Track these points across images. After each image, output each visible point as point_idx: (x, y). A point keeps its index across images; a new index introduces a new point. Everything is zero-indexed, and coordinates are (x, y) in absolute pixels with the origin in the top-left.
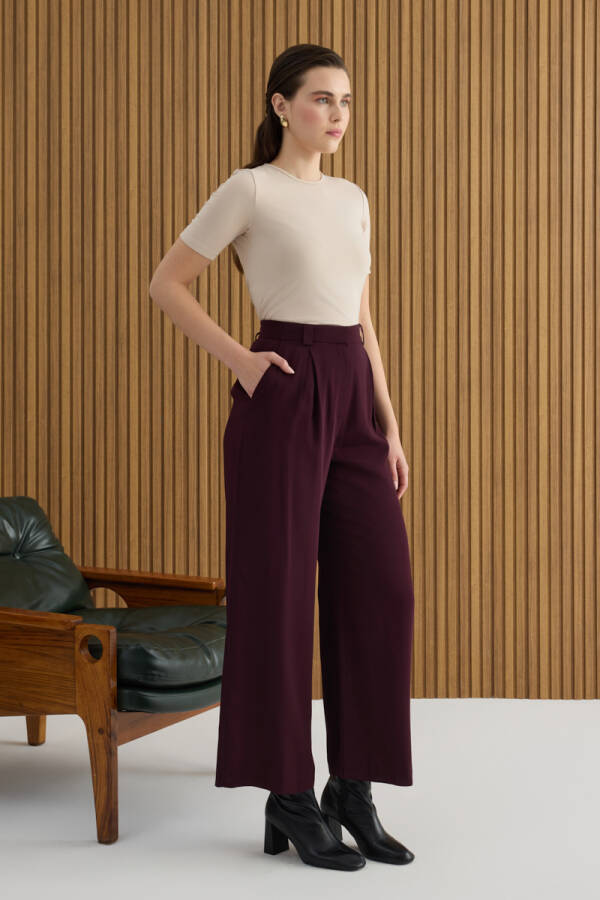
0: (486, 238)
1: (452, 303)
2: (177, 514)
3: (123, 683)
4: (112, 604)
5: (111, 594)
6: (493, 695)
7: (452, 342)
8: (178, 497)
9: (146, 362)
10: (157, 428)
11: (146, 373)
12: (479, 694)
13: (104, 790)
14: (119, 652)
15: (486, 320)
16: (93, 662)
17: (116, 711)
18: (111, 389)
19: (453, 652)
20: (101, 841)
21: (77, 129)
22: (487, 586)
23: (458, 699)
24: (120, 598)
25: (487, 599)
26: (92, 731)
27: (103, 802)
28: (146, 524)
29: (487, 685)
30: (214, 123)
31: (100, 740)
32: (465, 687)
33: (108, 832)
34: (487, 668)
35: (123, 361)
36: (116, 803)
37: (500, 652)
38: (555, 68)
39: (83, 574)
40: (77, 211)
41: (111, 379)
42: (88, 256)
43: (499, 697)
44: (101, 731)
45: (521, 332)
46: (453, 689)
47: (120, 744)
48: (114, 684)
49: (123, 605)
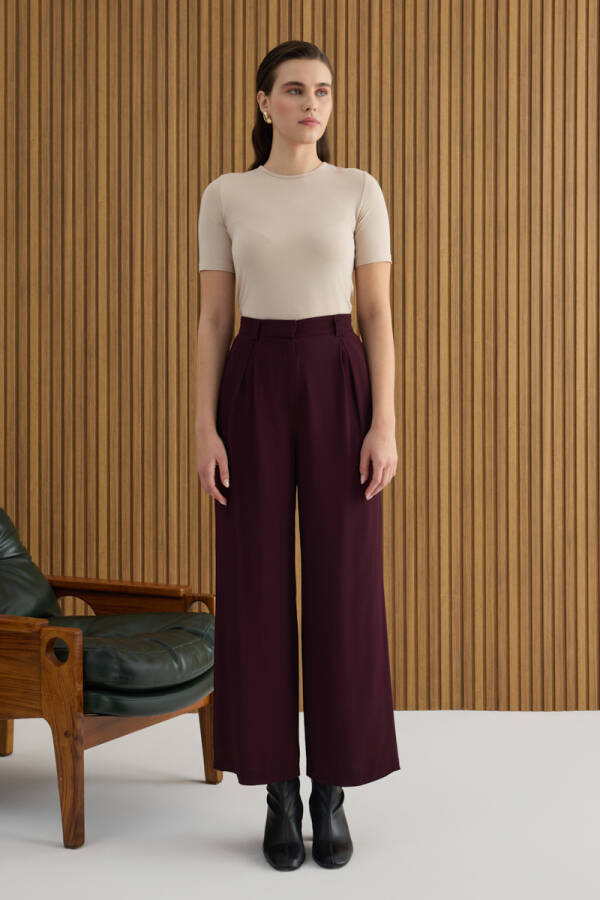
0: (456, 249)
1: (421, 315)
3: (89, 686)
4: (80, 612)
5: (80, 603)
6: (462, 707)
7: (421, 354)
12: (449, 706)
13: (70, 793)
14: (85, 655)
15: (456, 332)
16: (59, 665)
17: (82, 715)
18: (80, 401)
19: (423, 664)
20: (67, 845)
21: (46, 141)
22: (457, 598)
24: (89, 607)
26: (58, 735)
27: (69, 806)
29: (457, 697)
30: (183, 135)
31: (66, 742)
32: (435, 699)
33: (74, 837)
34: (457, 680)
35: (92, 373)
36: (82, 806)
38: (525, 80)
39: (51, 582)
40: (46, 223)
42: (57, 266)
43: (468, 709)
44: (66, 734)
45: (490, 343)
46: (423, 701)
47: (86, 748)
48: (80, 687)
49: (92, 613)
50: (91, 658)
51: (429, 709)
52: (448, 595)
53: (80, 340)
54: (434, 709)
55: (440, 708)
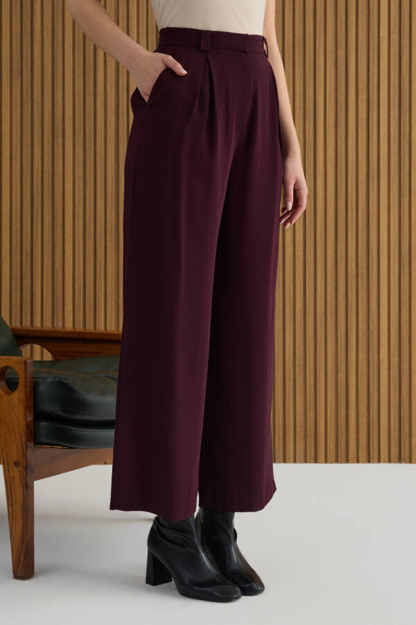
0: (395, 37)
1: (363, 97)
2: (109, 291)
3: (39, 416)
6: (400, 461)
7: (362, 133)
8: (109, 276)
9: (80, 151)
10: (90, 213)
11: (80, 160)
12: (387, 459)
13: (20, 524)
15: (394, 113)
16: (9, 394)
17: (32, 444)
18: (47, 177)
19: (363, 421)
20: (17, 576)
22: (395, 359)
23: (368, 464)
25: (395, 372)
26: (8, 464)
27: (18, 536)
28: (79, 301)
29: (394, 451)
31: (16, 472)
32: (374, 453)
33: (24, 568)
34: (394, 435)
35: (59, 149)
36: (32, 538)
37: (407, 420)
41: (47, 168)
42: (27, 52)
43: (406, 462)
44: (16, 464)
46: (363, 454)
47: (36, 480)
48: (30, 418)
50: (42, 388)
51: (369, 462)
52: (386, 357)
53: (47, 120)
54: (373, 462)
55: (379, 462)
